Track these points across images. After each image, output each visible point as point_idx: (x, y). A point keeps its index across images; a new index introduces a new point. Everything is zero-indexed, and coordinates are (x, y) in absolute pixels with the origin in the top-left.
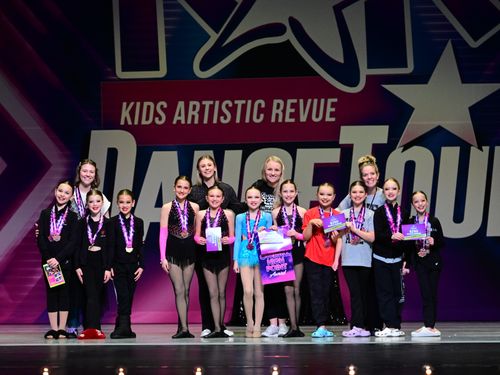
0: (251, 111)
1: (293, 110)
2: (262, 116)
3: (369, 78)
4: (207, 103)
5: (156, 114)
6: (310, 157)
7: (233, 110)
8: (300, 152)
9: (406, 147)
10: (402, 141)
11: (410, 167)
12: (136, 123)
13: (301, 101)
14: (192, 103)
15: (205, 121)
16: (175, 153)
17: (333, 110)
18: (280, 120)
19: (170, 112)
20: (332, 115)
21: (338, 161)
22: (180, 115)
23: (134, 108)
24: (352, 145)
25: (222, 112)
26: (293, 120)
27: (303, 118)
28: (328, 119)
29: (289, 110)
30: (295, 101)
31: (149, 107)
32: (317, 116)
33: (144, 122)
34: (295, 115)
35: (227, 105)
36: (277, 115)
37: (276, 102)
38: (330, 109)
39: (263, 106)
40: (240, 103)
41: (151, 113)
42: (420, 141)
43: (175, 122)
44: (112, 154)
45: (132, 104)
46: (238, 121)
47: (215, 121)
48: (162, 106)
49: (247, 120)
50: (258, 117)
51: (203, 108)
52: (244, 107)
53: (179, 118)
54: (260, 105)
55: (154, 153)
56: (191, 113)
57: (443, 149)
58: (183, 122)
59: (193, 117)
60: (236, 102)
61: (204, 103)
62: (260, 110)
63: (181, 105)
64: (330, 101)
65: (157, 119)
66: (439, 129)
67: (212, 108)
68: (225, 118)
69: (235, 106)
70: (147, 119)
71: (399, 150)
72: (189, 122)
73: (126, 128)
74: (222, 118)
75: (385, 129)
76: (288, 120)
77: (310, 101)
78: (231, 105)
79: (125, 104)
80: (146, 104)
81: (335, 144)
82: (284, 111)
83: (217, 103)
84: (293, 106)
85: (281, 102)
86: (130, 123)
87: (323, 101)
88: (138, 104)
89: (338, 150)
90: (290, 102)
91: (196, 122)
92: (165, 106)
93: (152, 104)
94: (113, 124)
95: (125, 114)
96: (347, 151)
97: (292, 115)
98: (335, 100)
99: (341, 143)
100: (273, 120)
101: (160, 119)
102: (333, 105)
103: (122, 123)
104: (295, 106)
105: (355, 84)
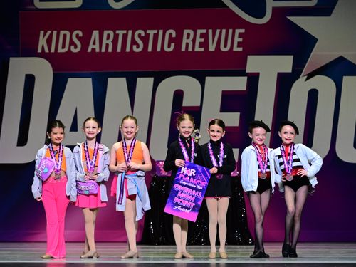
0: (163, 41)
1: (202, 40)
2: (173, 45)
3: (274, 9)
4: (121, 33)
5: (72, 43)
6: (218, 85)
7: (145, 39)
8: (208, 79)
9: (310, 76)
10: (306, 70)
11: (313, 95)
12: (53, 50)
13: (210, 31)
14: (106, 33)
15: (119, 50)
16: (90, 79)
17: (241, 40)
18: (190, 49)
19: (85, 41)
20: (239, 45)
21: (245, 89)
22: (94, 44)
23: (51, 36)
24: (259, 73)
25: (134, 41)
26: (202, 50)
27: (212, 48)
28: (236, 49)
29: (199, 40)
30: (204, 31)
31: (65, 36)
32: (225, 46)
33: (60, 50)
34: (205, 45)
35: (139, 35)
36: (187, 44)
37: (186, 32)
38: (237, 40)
39: (174, 35)
40: (152, 32)
41: (67, 41)
42: (322, 71)
43: (89, 50)
44: (30, 80)
45: (49, 32)
46: (150, 49)
47: (128, 50)
48: (77, 35)
49: (159, 49)
50: (169, 46)
51: (116, 36)
52: (156, 36)
53: (94, 47)
54: (171, 34)
55: (70, 80)
56: (105, 41)
57: (345, 78)
58: (97, 50)
59: (107, 45)
60: (148, 32)
61: (117, 32)
62: (171, 40)
63: (96, 33)
64: (238, 31)
65: (72, 47)
66: (341, 59)
67: (125, 37)
68: (138, 47)
69: (147, 36)
70: (63, 47)
71: (302, 79)
72: (103, 50)
73: (43, 55)
74: (135, 47)
75: (290, 59)
76: (197, 49)
77: (218, 31)
78: (143, 34)
79: (42, 33)
80: (62, 33)
81: (242, 73)
82: (194, 41)
83: (130, 32)
84: (202, 36)
85: (191, 32)
86: (47, 50)
87: (231, 31)
88: (55, 33)
89: (245, 79)
90: (199, 32)
91: (110, 50)
92: (81, 34)
93: (68, 33)
94: (31, 51)
95: (42, 42)
96: (254, 79)
97: (201, 45)
98: (243, 31)
99: (247, 71)
100: (183, 49)
101: (76, 47)
102: (240, 35)
103: (40, 50)
104: (205, 36)
105: (262, 15)
